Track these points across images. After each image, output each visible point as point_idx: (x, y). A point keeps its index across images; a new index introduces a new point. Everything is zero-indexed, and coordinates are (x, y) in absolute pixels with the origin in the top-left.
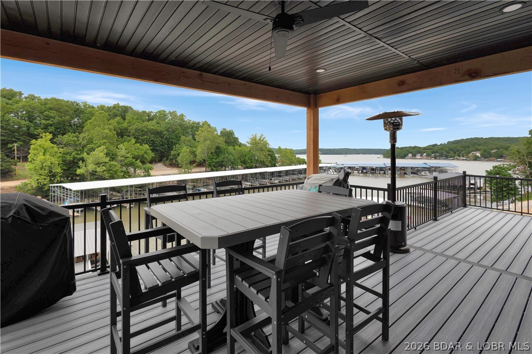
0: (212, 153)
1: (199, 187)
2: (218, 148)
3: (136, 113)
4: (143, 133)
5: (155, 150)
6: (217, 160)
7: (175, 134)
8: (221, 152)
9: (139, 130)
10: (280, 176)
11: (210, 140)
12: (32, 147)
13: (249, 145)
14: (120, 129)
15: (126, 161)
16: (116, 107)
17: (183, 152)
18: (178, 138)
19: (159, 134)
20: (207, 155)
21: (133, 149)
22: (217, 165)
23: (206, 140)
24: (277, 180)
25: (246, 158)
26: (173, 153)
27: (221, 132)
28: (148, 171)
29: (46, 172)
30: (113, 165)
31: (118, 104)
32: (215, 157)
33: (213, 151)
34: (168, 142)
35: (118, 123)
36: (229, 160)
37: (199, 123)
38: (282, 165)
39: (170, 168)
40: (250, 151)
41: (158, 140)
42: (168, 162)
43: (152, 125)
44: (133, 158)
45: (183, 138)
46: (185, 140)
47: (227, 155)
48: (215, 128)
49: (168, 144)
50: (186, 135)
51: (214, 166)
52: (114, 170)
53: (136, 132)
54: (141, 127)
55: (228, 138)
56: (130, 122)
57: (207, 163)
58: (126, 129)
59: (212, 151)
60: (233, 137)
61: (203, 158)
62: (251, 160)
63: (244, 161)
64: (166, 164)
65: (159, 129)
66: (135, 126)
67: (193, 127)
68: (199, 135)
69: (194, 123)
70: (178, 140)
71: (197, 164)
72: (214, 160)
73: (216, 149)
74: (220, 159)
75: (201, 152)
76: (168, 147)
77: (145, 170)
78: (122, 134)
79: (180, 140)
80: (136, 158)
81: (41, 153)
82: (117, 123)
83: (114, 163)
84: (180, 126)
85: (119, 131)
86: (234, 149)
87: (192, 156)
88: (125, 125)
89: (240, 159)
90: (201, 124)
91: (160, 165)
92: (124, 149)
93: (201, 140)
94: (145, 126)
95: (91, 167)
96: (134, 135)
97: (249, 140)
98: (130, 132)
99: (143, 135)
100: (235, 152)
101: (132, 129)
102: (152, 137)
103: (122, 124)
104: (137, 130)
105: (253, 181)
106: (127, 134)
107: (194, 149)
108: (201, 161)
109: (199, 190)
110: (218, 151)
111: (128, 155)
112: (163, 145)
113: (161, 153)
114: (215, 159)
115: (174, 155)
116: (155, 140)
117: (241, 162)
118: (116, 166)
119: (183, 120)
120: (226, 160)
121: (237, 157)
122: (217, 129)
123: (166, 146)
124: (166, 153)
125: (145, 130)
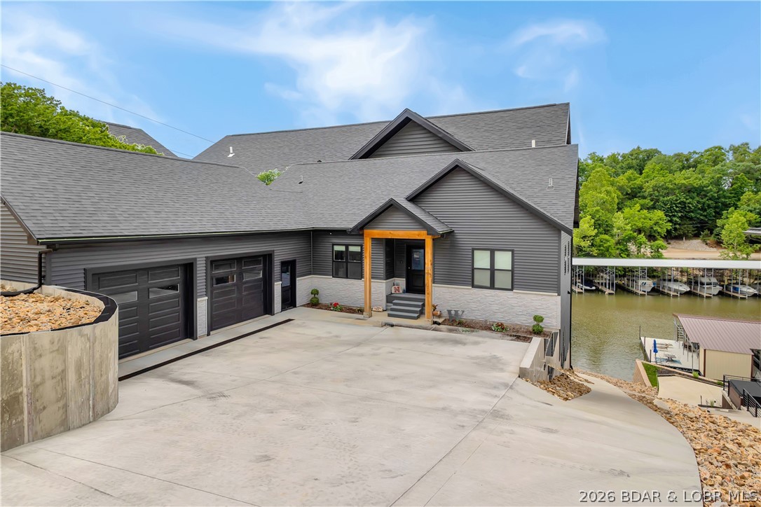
4: (666, 191)
5: (688, 218)
9: (659, 187)
14: (631, 189)
15: (624, 235)
19: (696, 190)
21: (637, 218)
26: (720, 222)
28: (658, 251)
34: (716, 203)
35: (629, 179)
39: (715, 249)
41: (694, 201)
42: (712, 239)
44: (635, 230)
49: (715, 207)
52: (605, 245)
53: (654, 190)
54: (663, 183)
56: (648, 176)
58: (641, 188)
64: (708, 242)
66: (653, 183)
76: (715, 212)
77: (652, 249)
78: (631, 196)
80: (639, 231)
82: (627, 179)
83: (607, 237)
85: (629, 192)
88: (639, 181)
91: (696, 243)
92: (623, 219)
94: (671, 181)
96: (651, 195)
98: (645, 191)
99: (668, 195)
101: (649, 186)
102: (683, 197)
103: (635, 179)
104: (656, 188)
106: (640, 194)
109: (737, 290)
111: (628, 227)
112: (703, 210)
113: (700, 223)
116: (688, 201)
118: (608, 241)
123: (712, 211)
124: (710, 222)
125: (671, 186)
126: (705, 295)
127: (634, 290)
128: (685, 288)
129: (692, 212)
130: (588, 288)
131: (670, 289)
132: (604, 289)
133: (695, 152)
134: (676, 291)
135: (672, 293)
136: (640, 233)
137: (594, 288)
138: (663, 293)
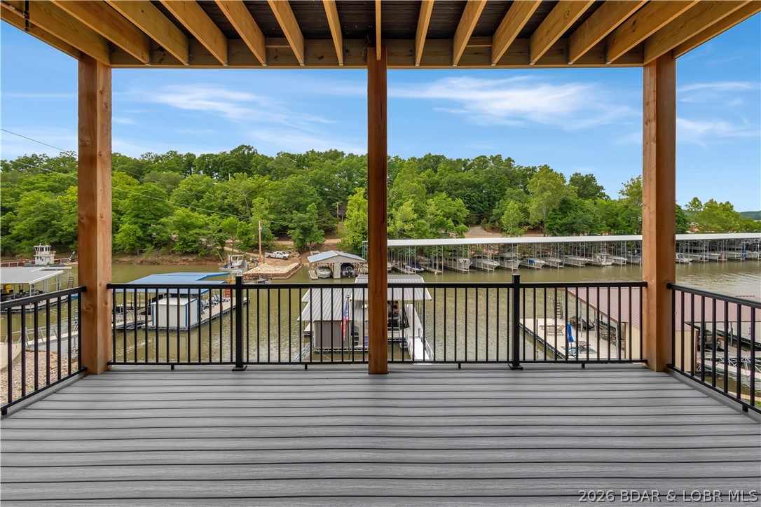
0: (554, 210)
1: (532, 257)
2: (564, 202)
3: (450, 162)
4: (457, 186)
5: (472, 208)
6: (562, 222)
7: (499, 187)
8: (571, 208)
9: (452, 182)
10: (695, 251)
11: (552, 190)
12: (349, 202)
13: (625, 197)
14: (431, 184)
15: (436, 220)
16: (428, 157)
17: (510, 208)
18: (502, 192)
19: (477, 186)
20: (547, 214)
21: (444, 205)
22: (563, 228)
23: (544, 190)
24: (687, 257)
25: (619, 219)
26: (495, 211)
27: (572, 180)
28: (461, 233)
29: (360, 228)
30: (421, 223)
31: (430, 154)
32: (560, 217)
33: (556, 207)
34: (489, 197)
35: (429, 176)
36: (585, 221)
37: (534, 169)
38: (702, 232)
39: (490, 234)
40: (627, 207)
41: (475, 194)
42: (489, 225)
43: (468, 176)
44: (444, 216)
45: (509, 190)
46: (511, 194)
47: (580, 213)
48: (561, 174)
49: (489, 201)
50: (515, 187)
51: (557, 230)
52: (423, 229)
53: (448, 185)
54: (454, 179)
55: (584, 188)
56: (441, 174)
57: (546, 225)
58: (438, 183)
59: (554, 207)
60: (592, 187)
61: (540, 218)
62: (629, 221)
63: (614, 224)
64: (486, 227)
65: (477, 180)
66: (447, 178)
67: (525, 176)
68: (533, 183)
69: (528, 169)
70: (502, 195)
71: (531, 227)
72: (558, 221)
73: (562, 203)
74: (569, 219)
75: (536, 207)
76: (489, 204)
77: (458, 232)
78: (432, 189)
79: (505, 194)
80: (447, 216)
81: (356, 209)
83: (423, 221)
84: (506, 175)
85: (430, 186)
86: (595, 204)
87: (522, 215)
88: (436, 177)
89: (607, 221)
90: (538, 170)
91: (478, 228)
92: (434, 205)
93: (537, 190)
94: (460, 178)
95: (399, 224)
96: (446, 189)
97: (626, 188)
98: (441, 186)
99: (458, 189)
100: (596, 209)
101: (444, 182)
102: (469, 191)
103: (433, 176)
104: (449, 183)
105: (632, 256)
106: (438, 188)
107: (526, 205)
108: (536, 223)
109: (531, 262)
110: (566, 206)
111: (438, 212)
112: (481, 202)
113: (479, 213)
114: (560, 219)
115: (498, 214)
116: (472, 195)
117: (608, 226)
118: (424, 224)
119: (510, 166)
120: (580, 221)
121: (599, 217)
122: (565, 175)
123: (486, 203)
124: (485, 212)
125: (460, 182)
126: (513, 268)
127: (458, 268)
128: (496, 264)
129: (475, 203)
130: (418, 269)
131: (485, 265)
132: (432, 270)
133: (469, 160)
134: (490, 266)
135: (488, 269)
136: (448, 218)
137: (422, 269)
138: (479, 269)
